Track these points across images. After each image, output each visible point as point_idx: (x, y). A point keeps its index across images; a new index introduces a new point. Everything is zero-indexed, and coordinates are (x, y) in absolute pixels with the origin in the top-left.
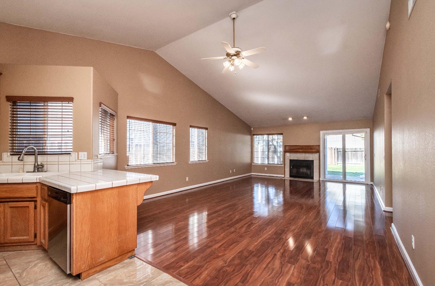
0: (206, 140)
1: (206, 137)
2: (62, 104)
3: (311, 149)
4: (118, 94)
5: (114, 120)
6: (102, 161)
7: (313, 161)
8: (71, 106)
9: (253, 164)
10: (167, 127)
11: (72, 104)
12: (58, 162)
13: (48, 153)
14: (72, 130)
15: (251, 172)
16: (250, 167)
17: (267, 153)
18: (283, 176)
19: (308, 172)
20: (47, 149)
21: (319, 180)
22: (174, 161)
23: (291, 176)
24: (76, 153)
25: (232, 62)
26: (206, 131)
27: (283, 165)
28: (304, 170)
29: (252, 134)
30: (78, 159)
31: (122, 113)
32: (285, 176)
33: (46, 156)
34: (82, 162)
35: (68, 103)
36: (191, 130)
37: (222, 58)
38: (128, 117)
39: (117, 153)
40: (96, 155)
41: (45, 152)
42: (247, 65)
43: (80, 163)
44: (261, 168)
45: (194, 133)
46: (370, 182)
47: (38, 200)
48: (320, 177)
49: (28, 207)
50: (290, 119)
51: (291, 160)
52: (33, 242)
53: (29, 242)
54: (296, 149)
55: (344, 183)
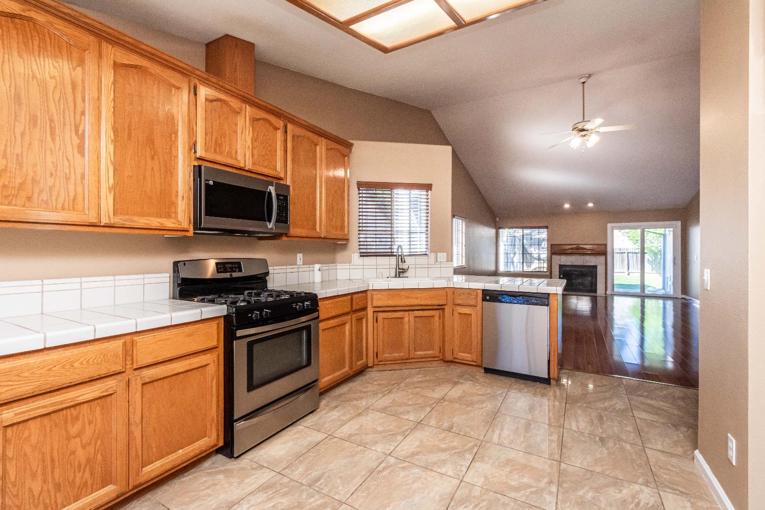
0: (464, 236)
7: (595, 267)
9: (498, 272)
11: (430, 192)
12: (415, 265)
21: (605, 294)
24: (434, 254)
26: (464, 223)
27: (548, 273)
29: (499, 227)
30: (437, 261)
34: (442, 266)
35: (427, 192)
46: (681, 296)
47: (446, 307)
48: (606, 290)
49: (433, 316)
50: (567, 206)
51: (561, 266)
52: (439, 357)
53: (435, 357)
54: (569, 249)
55: (643, 297)
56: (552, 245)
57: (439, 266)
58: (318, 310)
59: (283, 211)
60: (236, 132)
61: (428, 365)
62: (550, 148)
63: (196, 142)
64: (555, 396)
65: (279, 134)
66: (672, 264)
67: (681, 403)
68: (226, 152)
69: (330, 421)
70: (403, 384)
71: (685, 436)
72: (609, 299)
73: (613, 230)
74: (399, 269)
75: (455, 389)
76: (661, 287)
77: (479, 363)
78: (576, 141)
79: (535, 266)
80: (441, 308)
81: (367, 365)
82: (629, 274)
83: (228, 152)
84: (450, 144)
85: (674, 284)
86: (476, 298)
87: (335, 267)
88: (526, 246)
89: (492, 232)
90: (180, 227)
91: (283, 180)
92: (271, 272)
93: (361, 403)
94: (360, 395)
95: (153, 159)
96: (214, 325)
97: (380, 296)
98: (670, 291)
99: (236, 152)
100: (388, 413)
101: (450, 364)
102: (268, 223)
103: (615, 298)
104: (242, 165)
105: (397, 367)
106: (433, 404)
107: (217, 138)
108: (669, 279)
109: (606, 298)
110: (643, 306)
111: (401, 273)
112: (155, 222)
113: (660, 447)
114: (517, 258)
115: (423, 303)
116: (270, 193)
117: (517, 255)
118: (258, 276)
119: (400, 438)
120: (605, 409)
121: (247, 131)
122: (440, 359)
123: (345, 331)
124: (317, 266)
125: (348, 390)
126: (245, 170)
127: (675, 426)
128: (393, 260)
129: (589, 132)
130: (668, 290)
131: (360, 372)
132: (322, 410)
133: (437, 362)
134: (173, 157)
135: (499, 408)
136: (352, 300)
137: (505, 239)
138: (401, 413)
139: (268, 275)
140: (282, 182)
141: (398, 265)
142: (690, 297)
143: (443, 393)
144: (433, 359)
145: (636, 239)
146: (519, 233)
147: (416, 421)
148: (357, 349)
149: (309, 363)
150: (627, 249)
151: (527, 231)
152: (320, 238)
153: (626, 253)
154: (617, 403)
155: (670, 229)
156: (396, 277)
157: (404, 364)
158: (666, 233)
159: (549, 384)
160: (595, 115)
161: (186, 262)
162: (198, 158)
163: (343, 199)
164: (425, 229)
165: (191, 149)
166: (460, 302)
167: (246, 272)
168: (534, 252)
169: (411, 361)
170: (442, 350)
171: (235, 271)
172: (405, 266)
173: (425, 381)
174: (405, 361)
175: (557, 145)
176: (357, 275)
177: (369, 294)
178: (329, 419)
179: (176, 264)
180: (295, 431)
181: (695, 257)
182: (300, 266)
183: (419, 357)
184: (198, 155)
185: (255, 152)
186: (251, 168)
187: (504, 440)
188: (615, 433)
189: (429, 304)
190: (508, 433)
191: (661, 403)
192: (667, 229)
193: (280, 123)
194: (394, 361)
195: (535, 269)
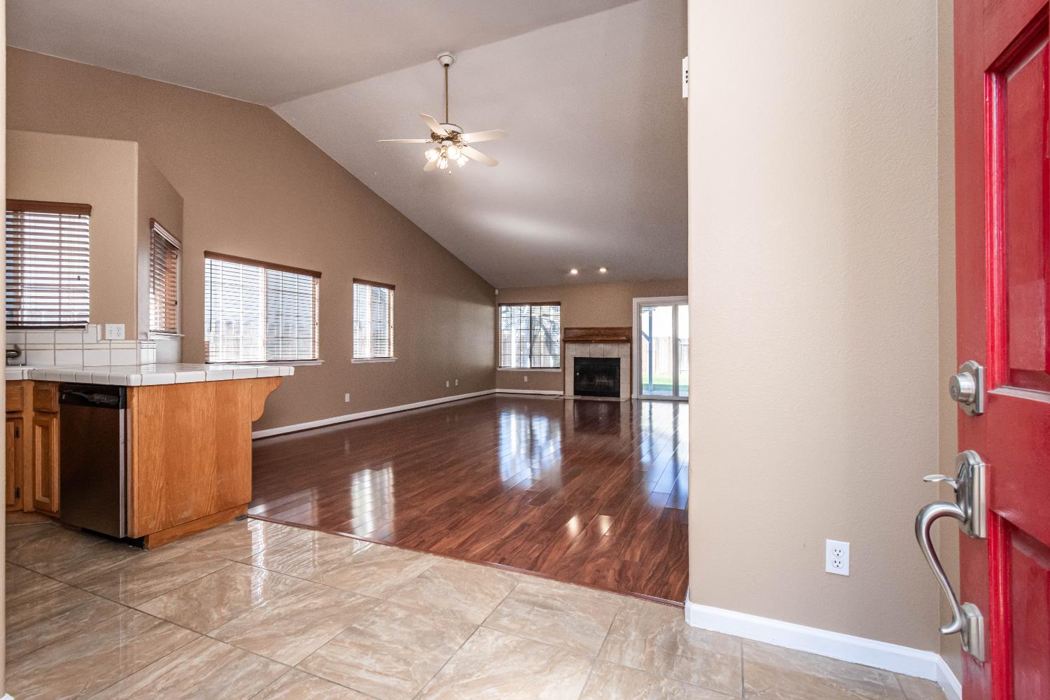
0: (392, 312)
1: (392, 306)
2: (61, 217)
3: (615, 335)
4: (183, 200)
5: (176, 258)
6: (155, 346)
7: (618, 360)
8: (86, 224)
9: (499, 369)
10: (300, 281)
11: (86, 218)
12: (55, 344)
13: (25, 325)
14: (87, 277)
15: (494, 388)
16: (493, 375)
17: (528, 345)
18: (562, 393)
19: (611, 382)
20: (23, 316)
21: (631, 399)
22: (317, 357)
23: (576, 393)
24: (99, 327)
25: (444, 151)
26: (392, 293)
27: (560, 370)
28: (603, 380)
29: (496, 304)
30: (103, 338)
31: (193, 242)
32: (564, 393)
33: (24, 331)
34: (113, 346)
35: (79, 217)
36: (355, 289)
37: (423, 141)
38: (208, 254)
39: (182, 333)
40: (144, 331)
41: (18, 322)
42: (474, 158)
43: (108, 346)
44: (516, 377)
45: (363, 295)
47: (23, 415)
48: (631, 393)
50: (574, 272)
51: (576, 359)
52: (14, 506)
55: (676, 401)
56: (566, 329)
72: (635, 406)
73: (639, 307)
89: (489, 311)
103: (643, 404)
109: (631, 404)
110: (676, 414)
122: (17, 508)
146: (525, 311)
151: (535, 309)
159: (142, 547)
170: (22, 493)
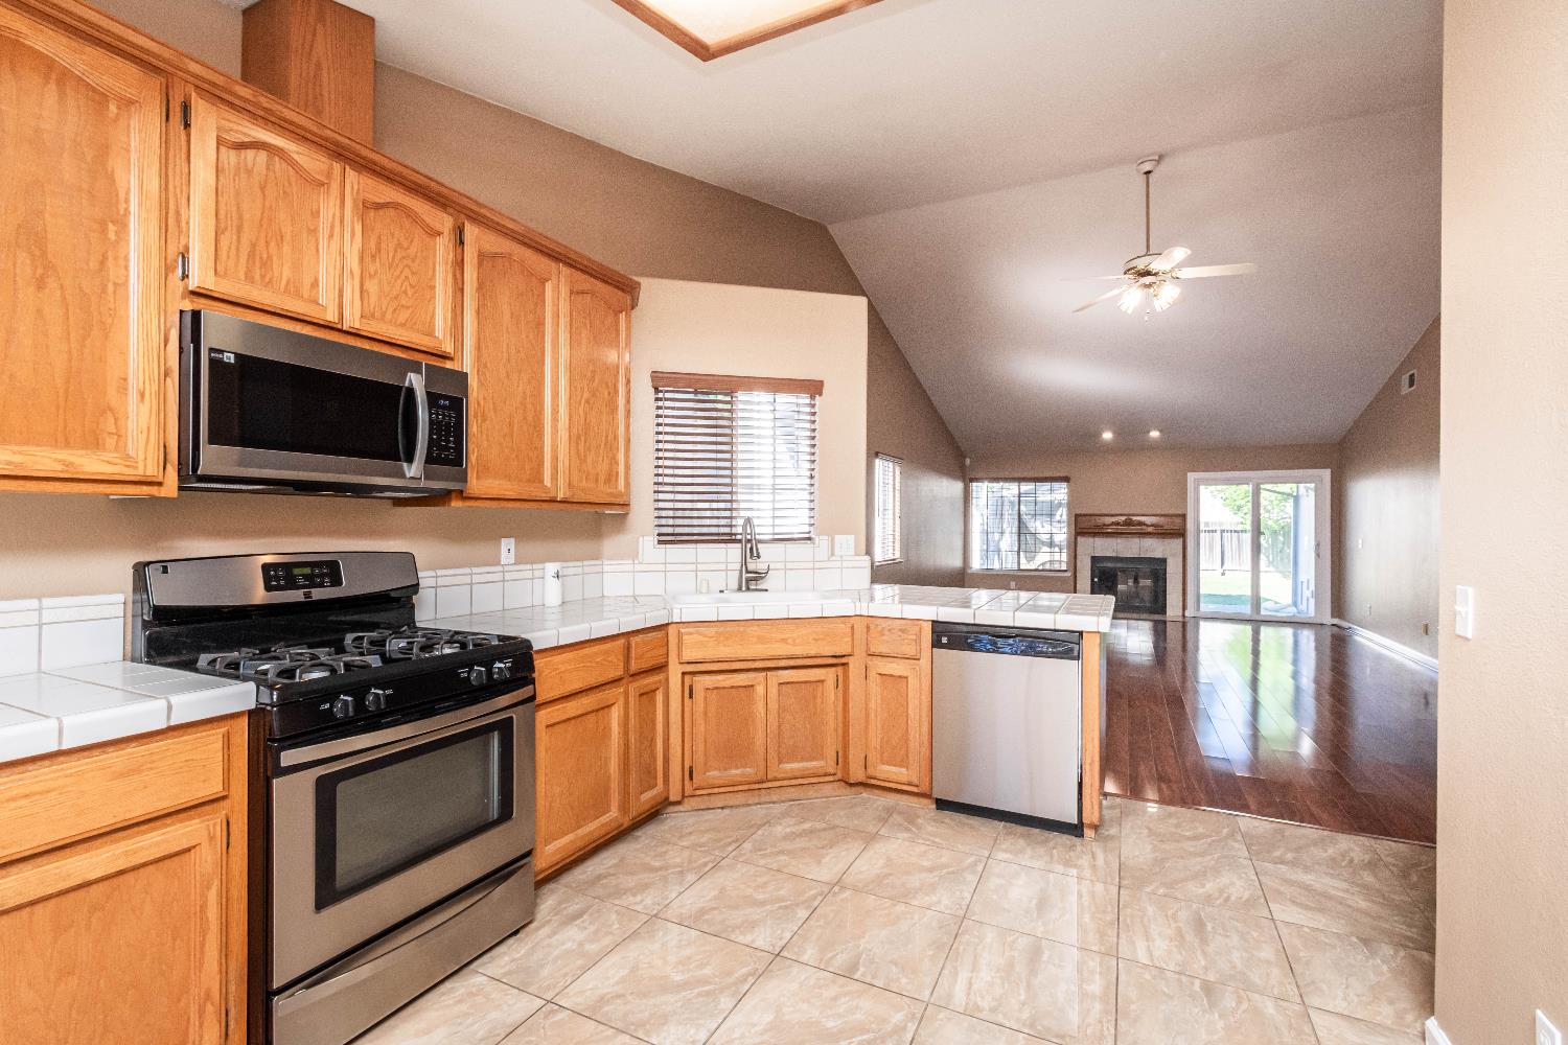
0: (898, 495)
1: (898, 487)
7: (1164, 561)
12: (785, 562)
21: (1183, 616)
24: (827, 540)
26: (898, 469)
27: (1069, 574)
29: (967, 477)
30: (833, 554)
34: (844, 564)
46: (1328, 620)
47: (850, 660)
48: (1184, 608)
49: (822, 681)
50: (1107, 436)
51: (1094, 559)
52: (834, 774)
53: (826, 775)
54: (1113, 524)
55: (1257, 622)
56: (1077, 516)
57: (839, 564)
58: (534, 679)
59: (448, 435)
60: (314, 231)
61: (811, 792)
62: (1078, 311)
63: (187, 249)
64: (1094, 867)
65: (443, 247)
66: (1313, 555)
67: (1368, 878)
68: (284, 282)
69: (558, 958)
70: (747, 846)
71: (1391, 970)
72: (1189, 628)
73: (1199, 485)
74: (747, 572)
75: (867, 855)
76: (1289, 601)
77: (924, 788)
78: (1131, 298)
79: (1042, 559)
80: (839, 662)
81: (667, 798)
82: (1223, 574)
83: (288, 282)
84: (863, 293)
85: (1317, 595)
86: (918, 640)
87: (598, 569)
88: (1024, 517)
89: (955, 487)
90: (132, 472)
91: (451, 359)
92: (422, 583)
93: (642, 901)
94: (646, 877)
95: (40, 284)
96: (214, 738)
97: (696, 638)
98: (1309, 610)
99: (315, 284)
100: (705, 928)
101: (860, 789)
102: (405, 465)
103: (1203, 624)
104: (331, 316)
105: (739, 799)
106: (815, 898)
107: (253, 245)
108: (1305, 585)
109: (1184, 625)
110: (1256, 640)
111: (751, 580)
112: (45, 460)
113: (1341, 1006)
114: (1008, 542)
115: (798, 651)
116: (411, 391)
117: (1007, 536)
118: (393, 594)
119: (726, 1002)
120: (1208, 899)
121: (347, 236)
122: (836, 778)
123: (609, 723)
124: (551, 568)
125: (615, 866)
126: (340, 331)
127: (1366, 942)
128: (734, 552)
129: (1159, 278)
130: (1303, 607)
131: (653, 815)
132: (543, 926)
133: (830, 786)
134: (110, 288)
135: (968, 906)
136: (628, 648)
137: (983, 502)
138: (735, 928)
139: (416, 592)
140: (449, 365)
141: (745, 563)
142: (1349, 622)
143: (841, 866)
144: (821, 779)
145: (1238, 503)
146: (1011, 490)
147: (770, 949)
148: (641, 761)
149: (506, 813)
150: (1221, 524)
151: (1026, 487)
152: (553, 501)
153: (1219, 532)
154: (1232, 884)
155: (1308, 485)
156: (740, 589)
157: (756, 792)
158: (1300, 493)
159: (1081, 835)
160: (1171, 243)
161: (168, 564)
162: (193, 293)
163: (613, 410)
164: (808, 481)
165: (168, 269)
166: (883, 649)
167: (352, 585)
168: (1040, 530)
169: (770, 785)
170: (842, 758)
171: (321, 585)
172: (760, 565)
173: (800, 835)
174: (759, 785)
175: (1091, 305)
176: (649, 585)
177: (672, 630)
178: (556, 953)
179: (140, 569)
180: (462, 990)
181: (1360, 541)
182: (506, 568)
183: (790, 775)
184: (193, 284)
185: (372, 287)
186: (357, 326)
187: (979, 999)
188: (1235, 967)
189: (813, 653)
190: (989, 979)
191: (1327, 880)
192: (1301, 486)
193: (445, 222)
194: (732, 787)
195: (1042, 564)
